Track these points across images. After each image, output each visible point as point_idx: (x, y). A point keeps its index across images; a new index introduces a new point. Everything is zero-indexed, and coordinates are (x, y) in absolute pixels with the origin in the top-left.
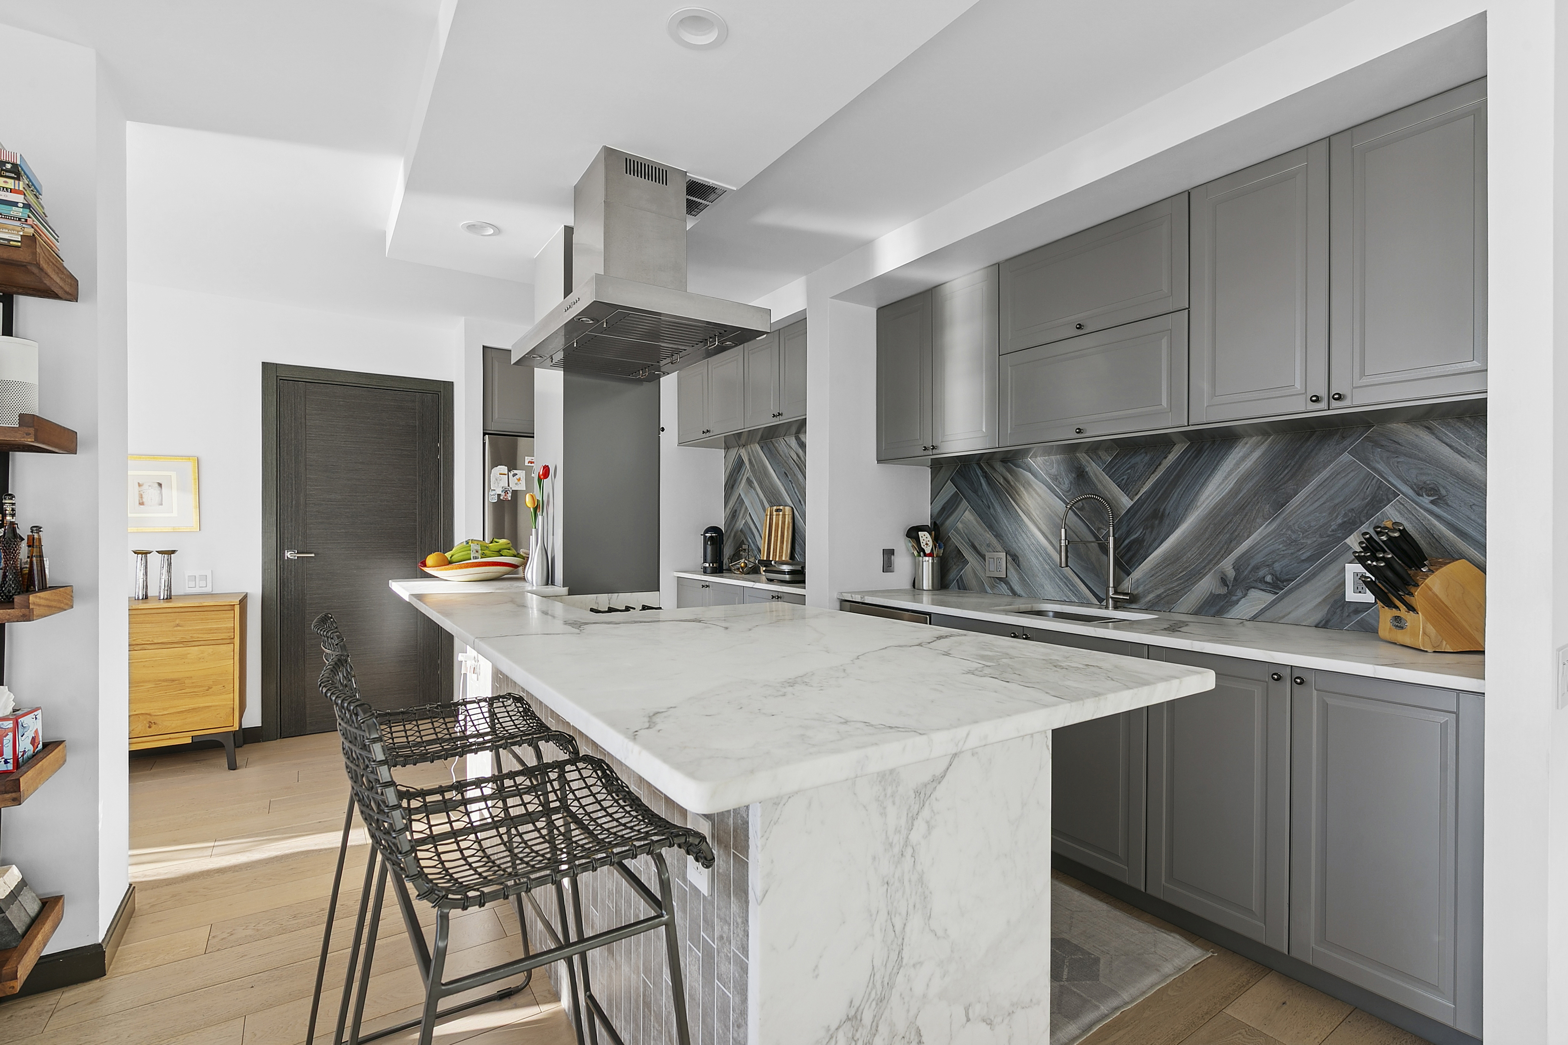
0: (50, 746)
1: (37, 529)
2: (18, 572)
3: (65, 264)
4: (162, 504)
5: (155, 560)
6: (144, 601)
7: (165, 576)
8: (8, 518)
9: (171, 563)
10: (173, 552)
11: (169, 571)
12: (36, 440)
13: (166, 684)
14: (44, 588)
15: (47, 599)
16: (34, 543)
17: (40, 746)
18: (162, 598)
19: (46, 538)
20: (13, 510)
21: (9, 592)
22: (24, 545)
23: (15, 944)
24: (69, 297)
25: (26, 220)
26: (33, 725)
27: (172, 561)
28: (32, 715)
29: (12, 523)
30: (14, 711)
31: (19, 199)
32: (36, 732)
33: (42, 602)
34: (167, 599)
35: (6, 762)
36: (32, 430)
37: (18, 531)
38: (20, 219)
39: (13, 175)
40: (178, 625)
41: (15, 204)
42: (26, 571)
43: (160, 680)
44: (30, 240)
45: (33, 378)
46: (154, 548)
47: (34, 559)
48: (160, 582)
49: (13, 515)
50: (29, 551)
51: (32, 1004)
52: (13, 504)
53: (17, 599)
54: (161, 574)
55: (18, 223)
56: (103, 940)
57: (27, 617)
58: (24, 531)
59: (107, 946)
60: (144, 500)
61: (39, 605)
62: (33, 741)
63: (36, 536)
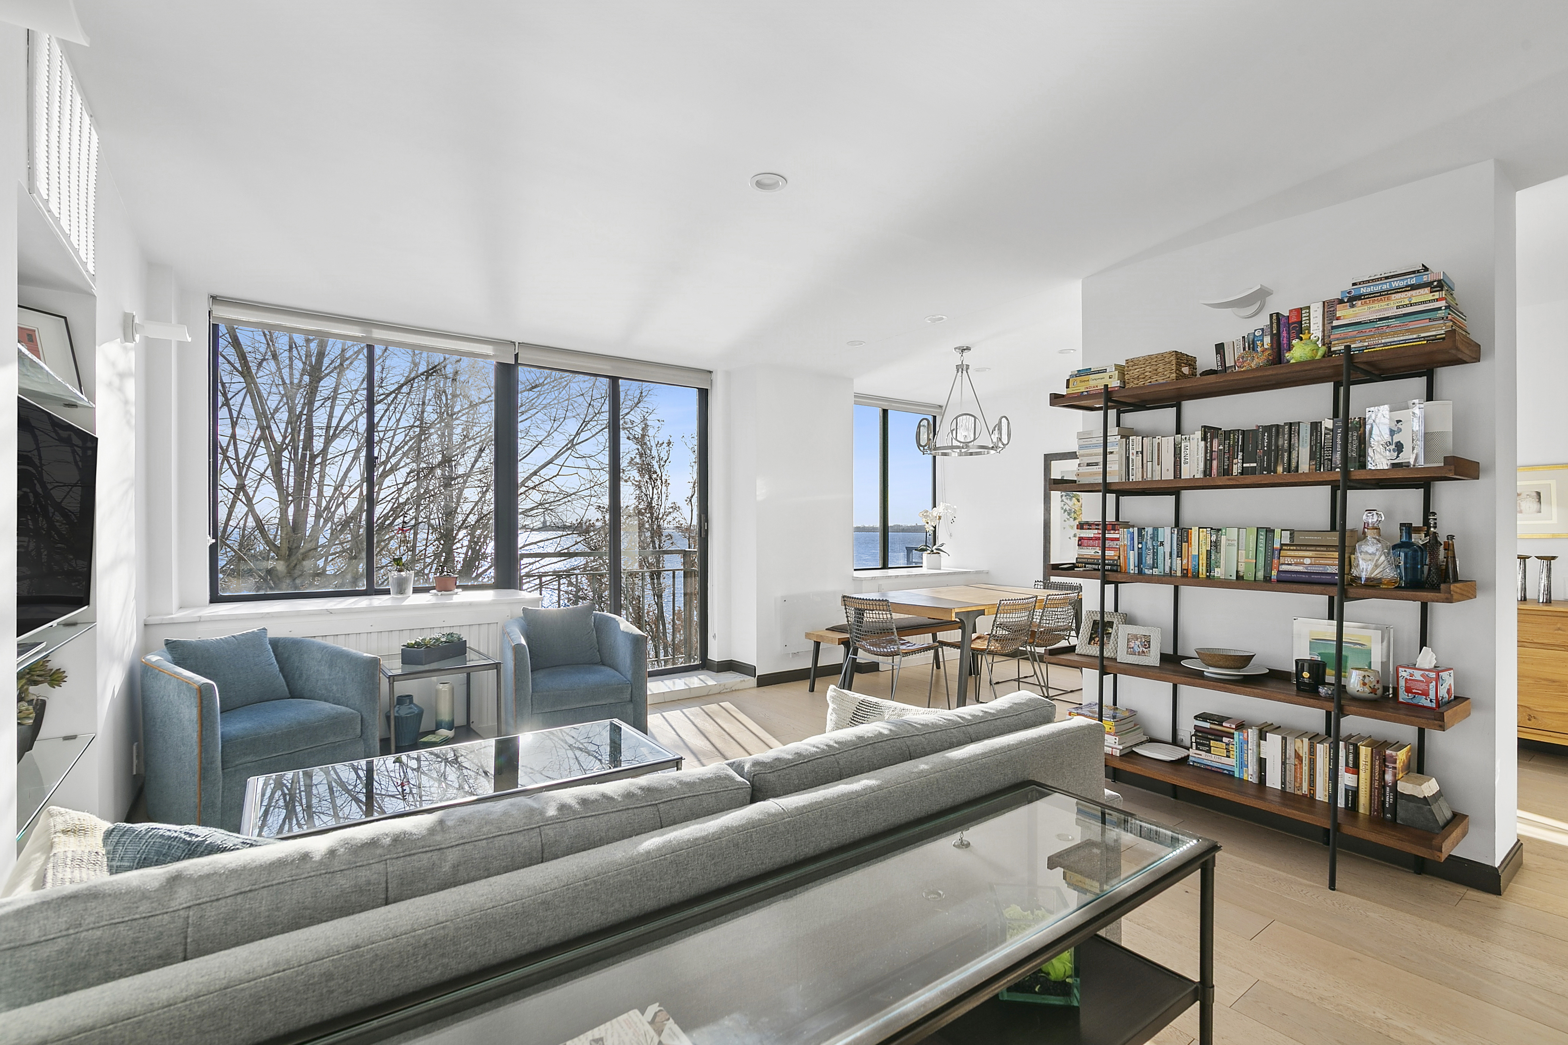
0: (1460, 699)
1: (1451, 537)
2: (1438, 568)
3: (1471, 337)
4: (1540, 512)
5: (1534, 565)
6: (1523, 602)
7: (1544, 581)
8: (1432, 529)
9: (1550, 568)
10: (1554, 558)
11: (1549, 577)
12: (1455, 474)
13: (1545, 682)
14: (1456, 580)
15: (1461, 589)
16: (1449, 547)
17: (1453, 697)
18: (1541, 601)
19: (1456, 543)
20: (1435, 523)
21: (1433, 581)
22: (1442, 548)
23: (1437, 832)
24: (1474, 360)
25: (1447, 317)
26: (1448, 680)
27: (1552, 566)
28: (1447, 672)
29: (1435, 533)
30: (1435, 667)
31: (1442, 304)
32: (1450, 685)
33: (1458, 591)
34: (1546, 602)
35: (1431, 701)
36: (1452, 467)
37: (1439, 539)
38: (1443, 318)
39: (1438, 289)
40: (1559, 629)
41: (1440, 309)
42: (1444, 567)
43: (1541, 679)
44: (1451, 333)
45: (1449, 428)
46: (1533, 554)
47: (1449, 559)
48: (1539, 586)
49: (1435, 527)
50: (1445, 553)
51: (1446, 885)
52: (1436, 519)
53: (1442, 586)
54: (1540, 578)
55: (1442, 322)
56: (1499, 867)
57: (1449, 600)
58: (1442, 539)
59: (1503, 871)
60: (1522, 508)
61: (1456, 593)
62: (1449, 691)
63: (1450, 542)
